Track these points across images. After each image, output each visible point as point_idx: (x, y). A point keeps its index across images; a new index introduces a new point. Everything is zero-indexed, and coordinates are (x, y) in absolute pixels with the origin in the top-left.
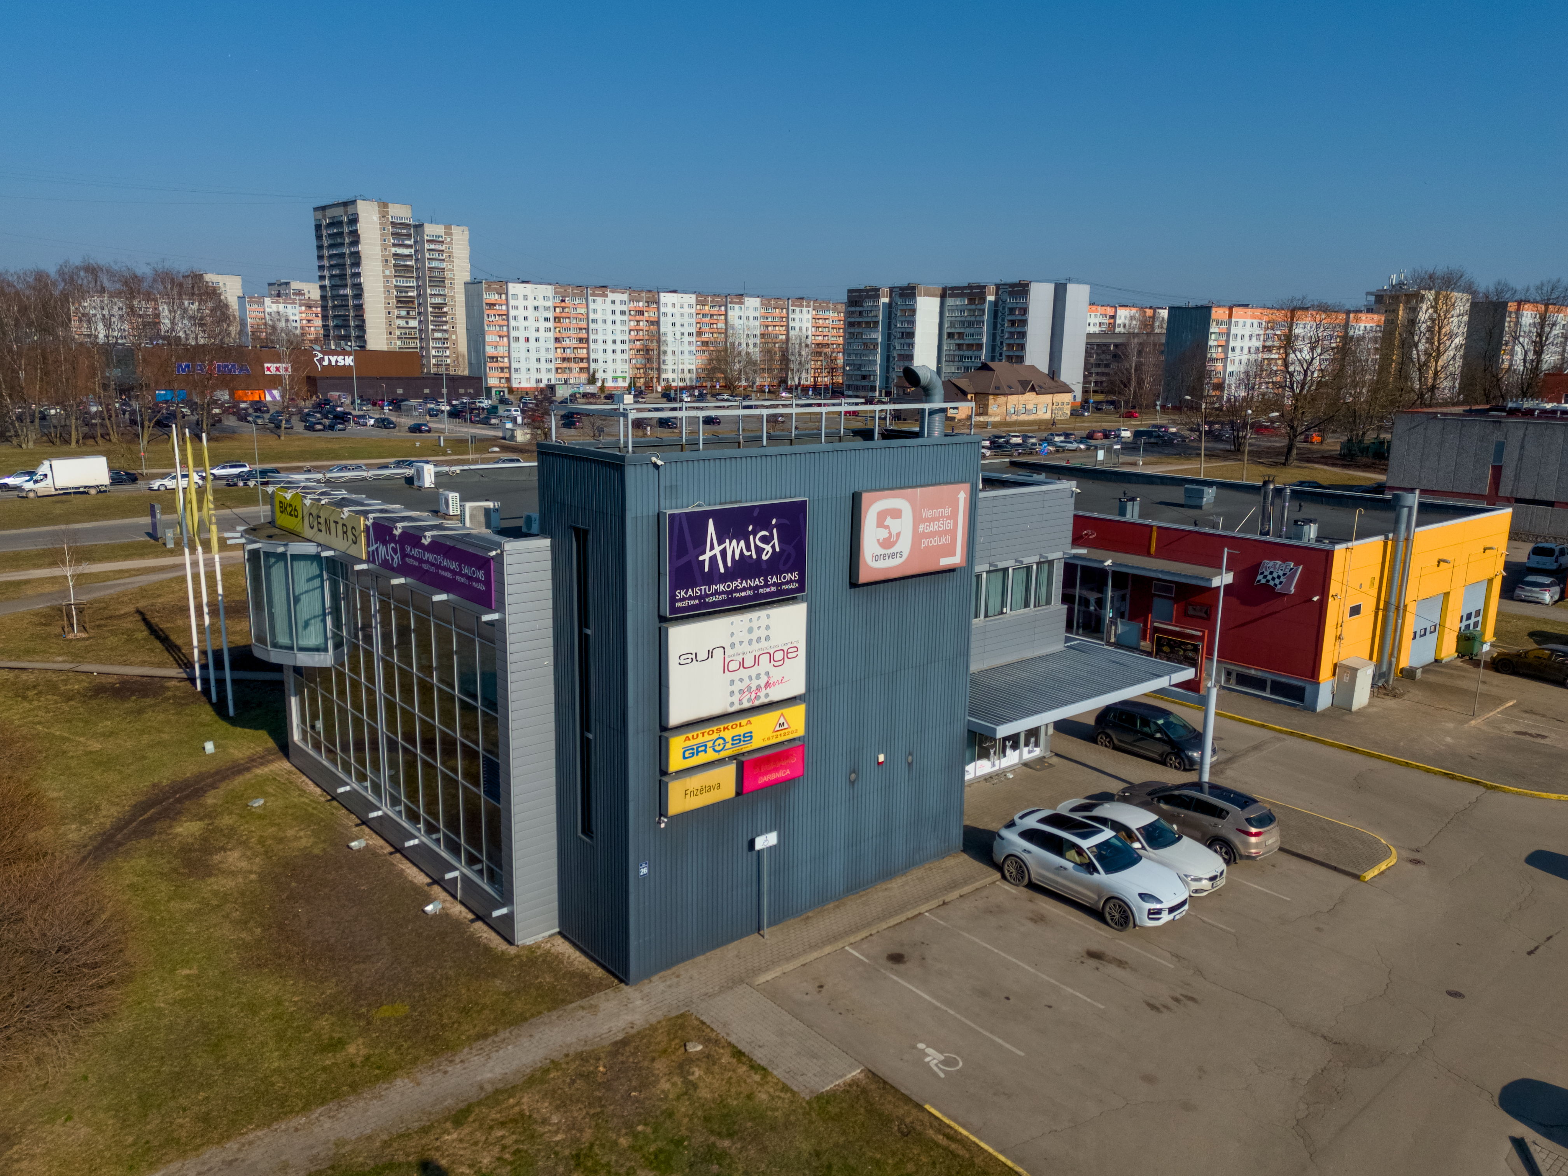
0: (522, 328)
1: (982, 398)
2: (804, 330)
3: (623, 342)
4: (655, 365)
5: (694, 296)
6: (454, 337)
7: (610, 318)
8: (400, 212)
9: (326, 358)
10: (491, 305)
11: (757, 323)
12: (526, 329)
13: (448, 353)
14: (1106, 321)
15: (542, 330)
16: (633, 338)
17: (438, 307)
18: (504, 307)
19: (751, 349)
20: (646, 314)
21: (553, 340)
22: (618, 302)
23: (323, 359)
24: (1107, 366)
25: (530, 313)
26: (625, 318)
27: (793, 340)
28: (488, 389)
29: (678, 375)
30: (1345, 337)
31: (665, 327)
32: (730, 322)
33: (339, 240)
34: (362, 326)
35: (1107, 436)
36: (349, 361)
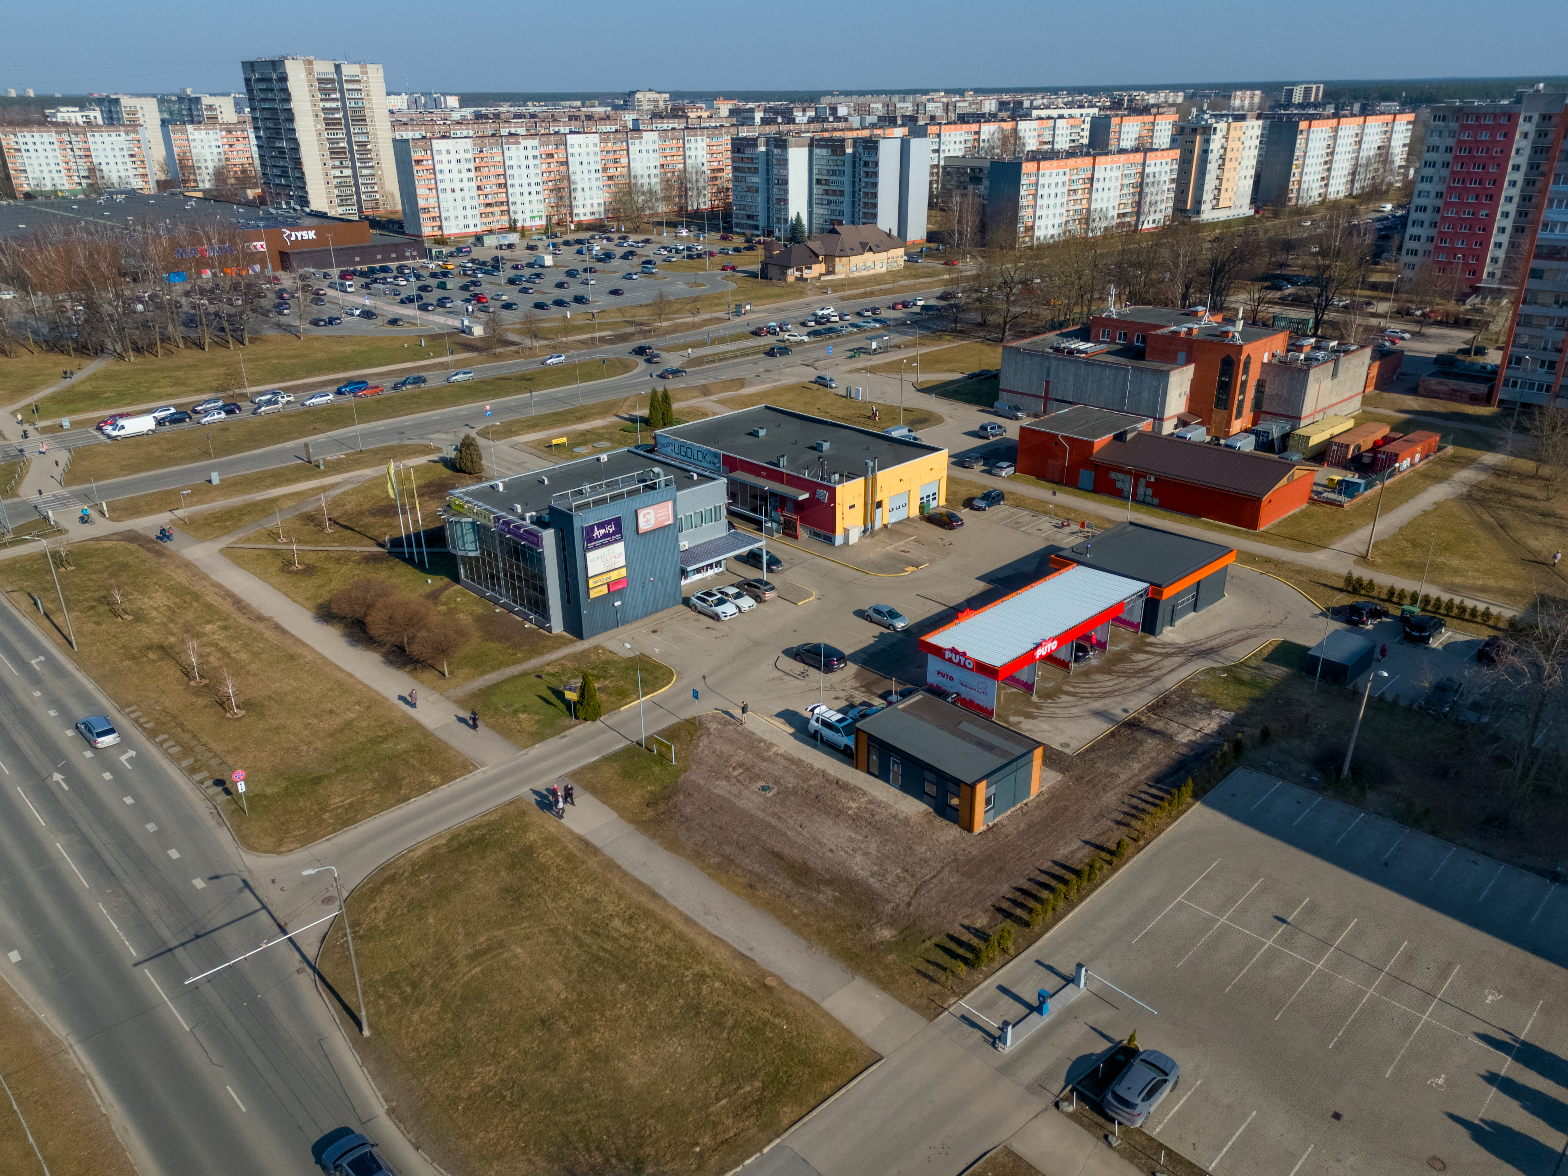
0: (448, 181)
1: (830, 259)
2: (700, 157)
3: (537, 184)
4: (567, 202)
5: (597, 136)
6: (380, 173)
7: (524, 163)
8: (324, 68)
9: (292, 233)
10: (418, 162)
11: (657, 155)
12: (451, 180)
13: (376, 188)
14: (971, 137)
15: (465, 180)
16: (545, 179)
18: (430, 162)
19: (654, 180)
20: (555, 156)
21: (475, 189)
22: (529, 148)
23: (290, 235)
25: (454, 166)
26: (538, 162)
27: (689, 169)
28: (430, 250)
29: (588, 210)
30: (1142, 174)
31: (574, 166)
32: (631, 157)
33: (270, 96)
34: (302, 178)
35: (905, 306)
36: (312, 235)
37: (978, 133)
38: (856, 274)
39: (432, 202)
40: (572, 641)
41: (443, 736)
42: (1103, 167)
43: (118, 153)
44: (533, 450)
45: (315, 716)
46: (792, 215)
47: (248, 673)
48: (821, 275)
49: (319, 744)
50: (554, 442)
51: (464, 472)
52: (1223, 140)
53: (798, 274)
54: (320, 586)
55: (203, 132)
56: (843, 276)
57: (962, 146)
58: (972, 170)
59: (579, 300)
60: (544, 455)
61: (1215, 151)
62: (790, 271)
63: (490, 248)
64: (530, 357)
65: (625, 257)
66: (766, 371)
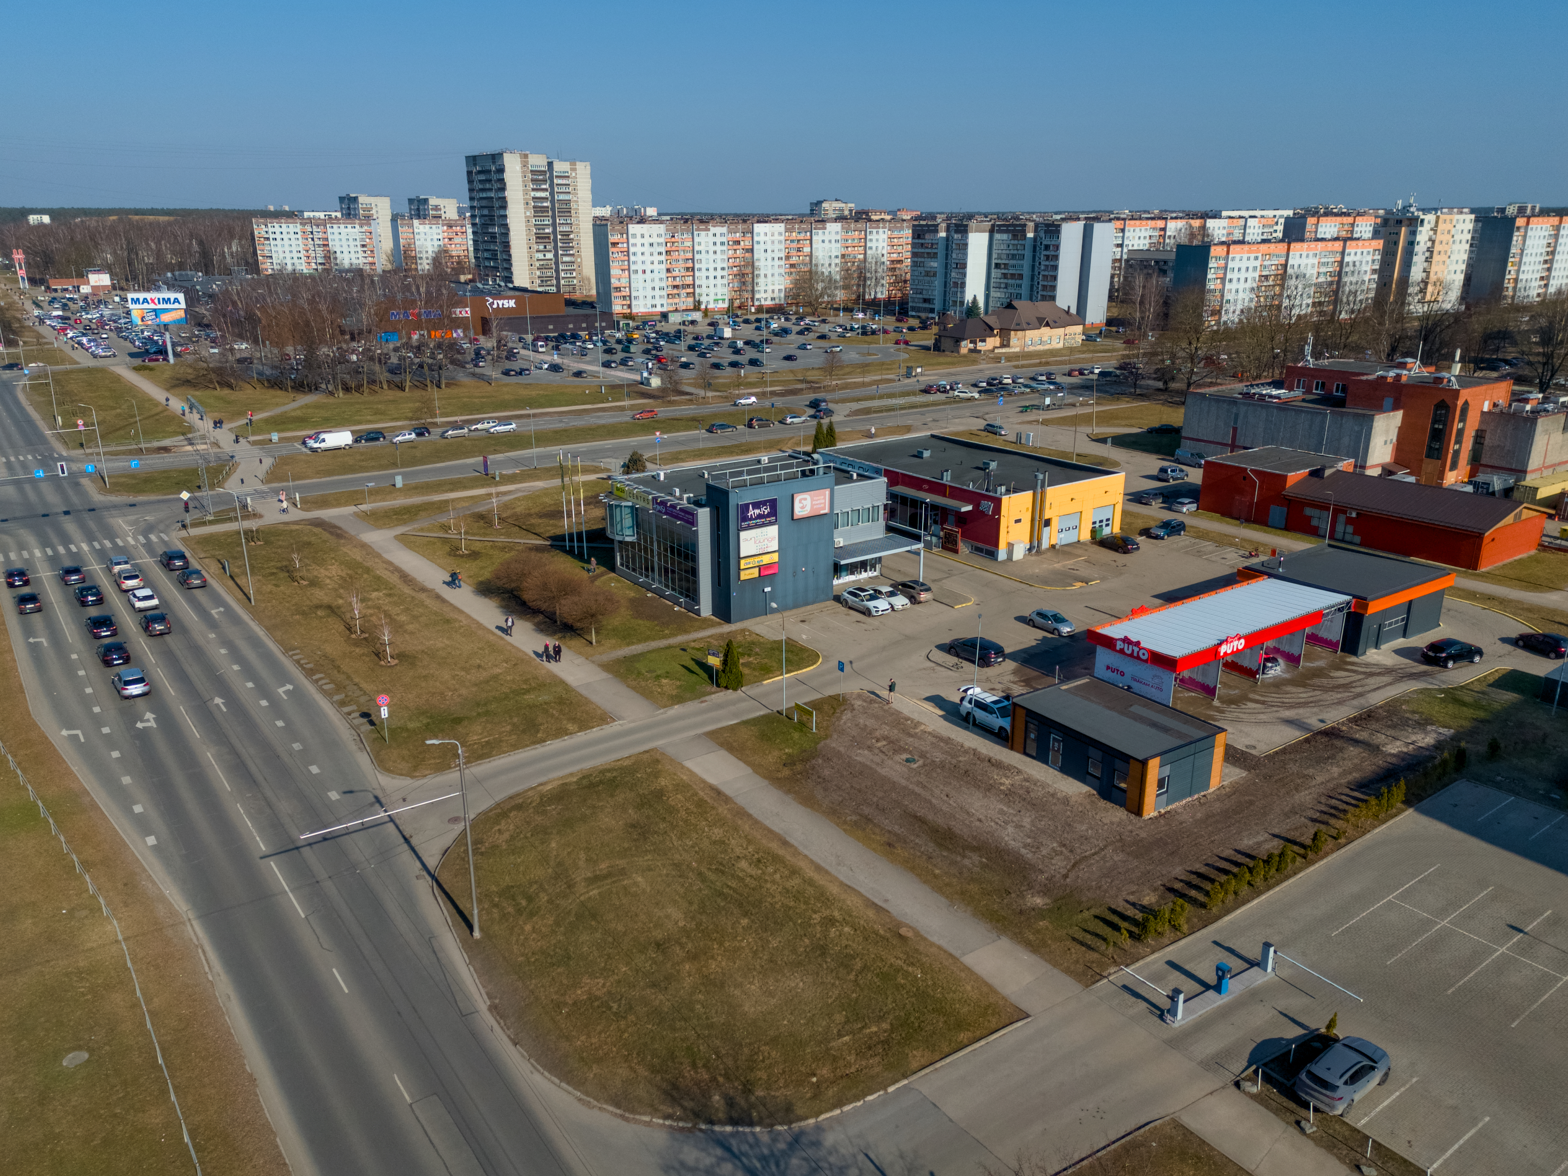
0: (640, 263)
1: (1005, 333)
2: (880, 248)
3: (723, 269)
4: (750, 288)
5: (783, 225)
6: (579, 260)
7: (712, 248)
8: (538, 161)
9: (495, 302)
10: (615, 244)
11: (839, 245)
12: (643, 262)
13: (574, 274)
15: (656, 263)
16: (731, 264)
17: (566, 234)
18: (625, 245)
19: (834, 269)
20: (742, 243)
21: (665, 271)
22: (718, 235)
23: (493, 303)
25: (647, 249)
26: (725, 248)
27: (869, 259)
28: (618, 322)
29: (769, 295)
30: (1341, 263)
31: (758, 253)
32: (814, 246)
33: (488, 186)
34: (508, 260)
35: (1081, 374)
36: (512, 303)
37: (1164, 229)
38: (1032, 348)
39: (624, 282)
40: (720, 624)
41: (584, 692)
42: (1298, 254)
43: (352, 243)
45: (463, 669)
46: (968, 297)
47: (405, 631)
48: (995, 347)
49: (464, 692)
52: (1431, 233)
53: (971, 346)
54: (482, 568)
55: (427, 226)
56: (1017, 350)
57: (1147, 241)
58: (1157, 262)
59: (753, 362)
61: (1422, 244)
62: (963, 343)
63: (674, 324)
64: (703, 404)
65: (800, 333)
66: (934, 420)
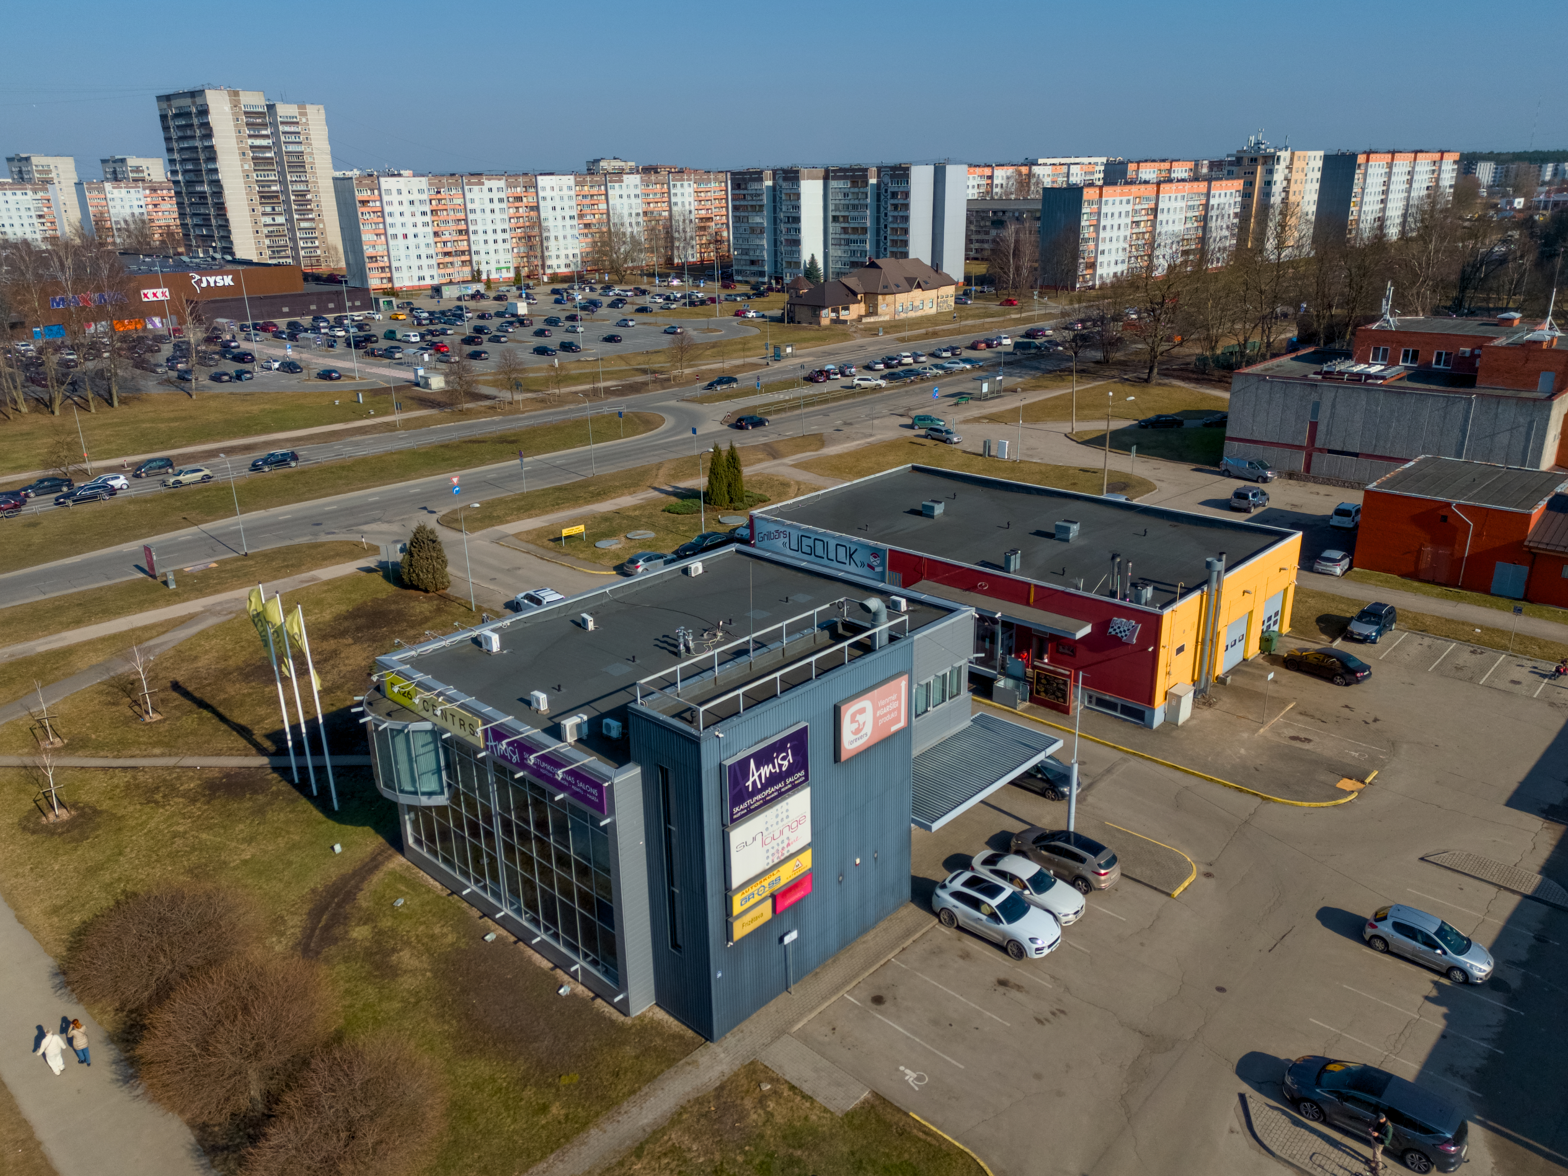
0: (399, 225)
1: (871, 298)
2: (687, 204)
3: (504, 231)
4: (539, 253)
5: (572, 177)
6: (321, 226)
7: (488, 206)
8: (254, 100)
9: (204, 279)
10: (364, 203)
11: (639, 201)
12: (403, 225)
13: (317, 243)
14: (984, 182)
15: (420, 225)
16: (513, 226)
17: (302, 194)
18: (378, 204)
19: (636, 229)
20: (525, 199)
21: (432, 235)
22: (495, 190)
23: (201, 280)
24: (987, 233)
25: (406, 208)
26: (504, 205)
27: (675, 217)
28: (377, 300)
29: (562, 261)
30: (1206, 206)
31: (545, 212)
32: (611, 202)
33: (189, 133)
34: (225, 226)
35: (989, 346)
36: (228, 280)
37: (991, 177)
38: (903, 316)
39: (380, 250)
40: (688, 1048)
42: (1167, 196)
43: (24, 213)
44: (531, 547)
46: (806, 257)
48: (862, 316)
50: (565, 532)
51: (417, 588)
52: (1287, 171)
53: (833, 315)
55: (124, 191)
56: (887, 318)
57: (976, 191)
58: (995, 213)
59: (567, 347)
60: (549, 555)
61: (1278, 184)
62: (824, 312)
63: (450, 299)
64: (511, 413)
65: (613, 305)
66: (845, 424)
